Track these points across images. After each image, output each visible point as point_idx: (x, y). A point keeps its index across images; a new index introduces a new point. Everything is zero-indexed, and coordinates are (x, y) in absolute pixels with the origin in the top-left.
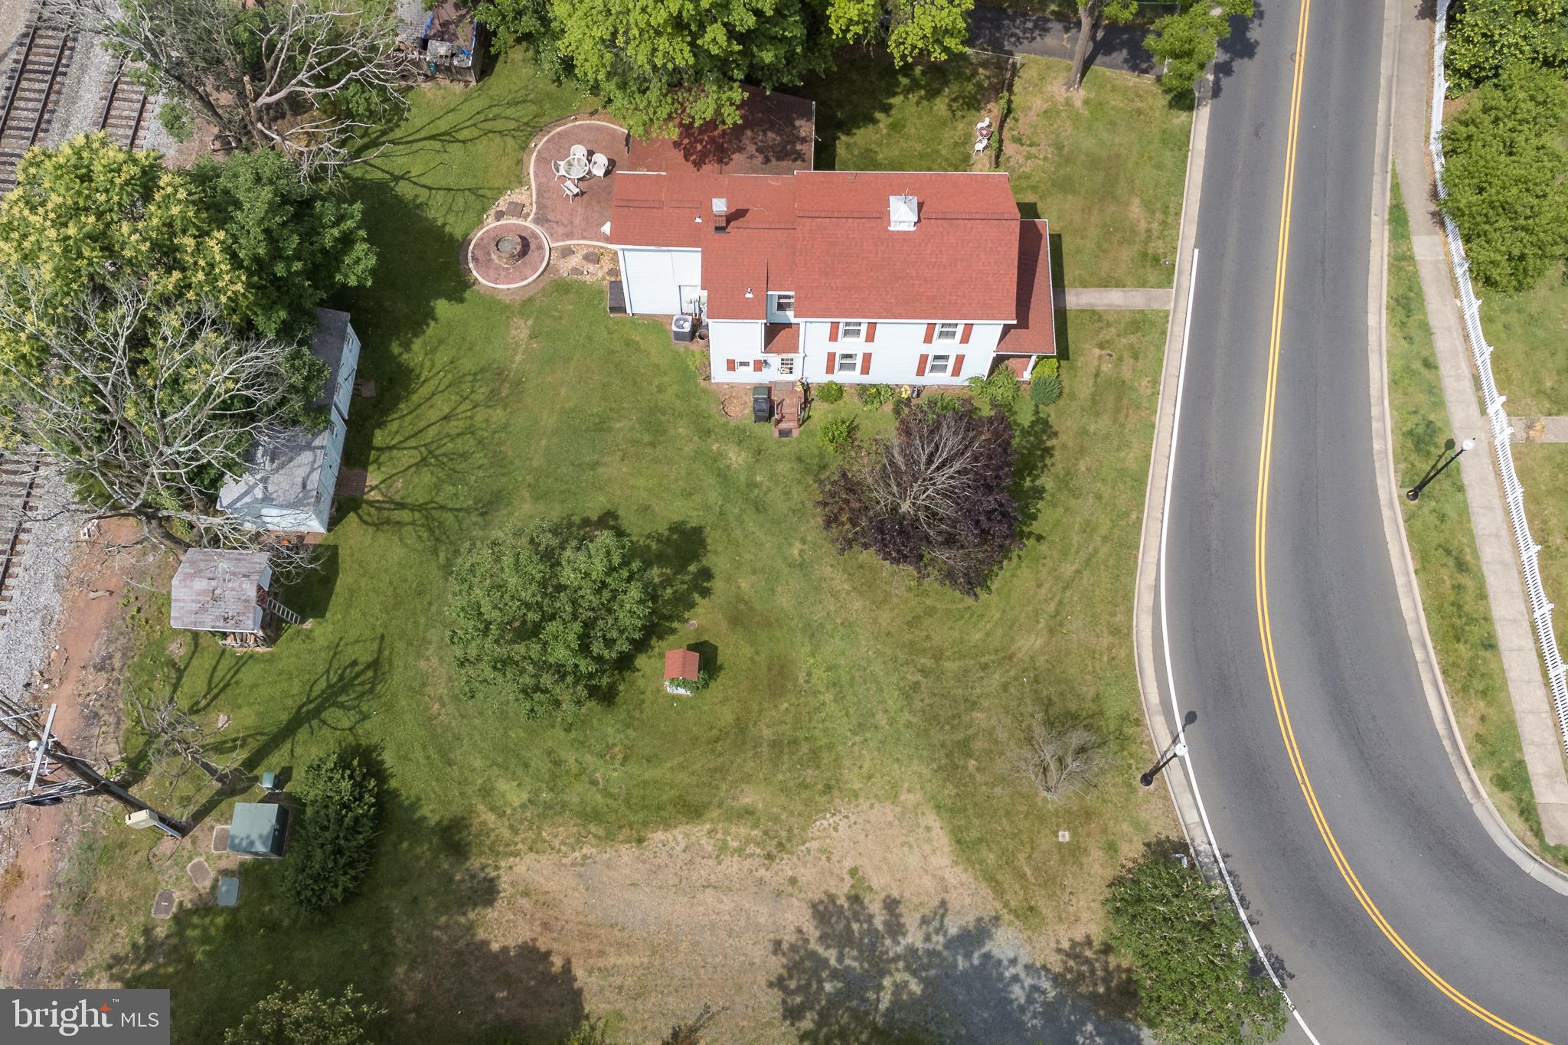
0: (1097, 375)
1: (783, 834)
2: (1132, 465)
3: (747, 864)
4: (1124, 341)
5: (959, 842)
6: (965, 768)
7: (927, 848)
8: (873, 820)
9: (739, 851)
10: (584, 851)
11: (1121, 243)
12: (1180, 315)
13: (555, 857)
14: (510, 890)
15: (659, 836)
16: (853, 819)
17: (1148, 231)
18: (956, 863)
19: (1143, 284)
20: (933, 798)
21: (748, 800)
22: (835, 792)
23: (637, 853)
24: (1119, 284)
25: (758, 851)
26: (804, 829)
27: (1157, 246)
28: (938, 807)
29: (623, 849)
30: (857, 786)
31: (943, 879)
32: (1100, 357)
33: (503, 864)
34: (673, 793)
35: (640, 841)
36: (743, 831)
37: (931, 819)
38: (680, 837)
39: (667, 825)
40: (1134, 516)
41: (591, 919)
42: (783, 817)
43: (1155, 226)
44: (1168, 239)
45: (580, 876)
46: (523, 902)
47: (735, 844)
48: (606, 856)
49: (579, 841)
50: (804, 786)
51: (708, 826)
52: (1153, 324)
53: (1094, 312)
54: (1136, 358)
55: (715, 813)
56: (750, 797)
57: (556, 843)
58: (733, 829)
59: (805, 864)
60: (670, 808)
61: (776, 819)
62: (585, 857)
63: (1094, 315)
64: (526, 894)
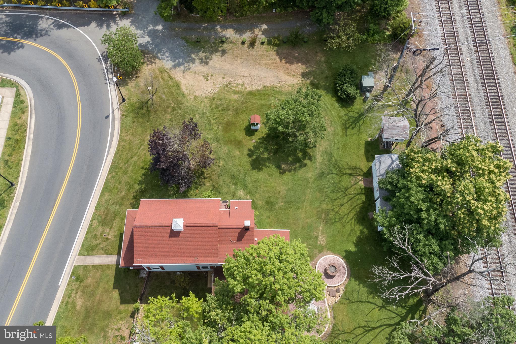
0: (111, 228)
1: (226, 88)
2: (107, 194)
3: (236, 82)
4: (98, 242)
5: (179, 86)
6: (175, 104)
7: (187, 85)
8: (202, 92)
9: (238, 84)
10: (279, 85)
11: (90, 286)
12: (74, 254)
13: (287, 83)
14: (298, 76)
15: (259, 88)
16: (207, 92)
17: (77, 293)
18: (180, 82)
19: (85, 267)
20: (185, 97)
21: (236, 96)
22: (211, 98)
23: (265, 84)
24: (94, 266)
25: (233, 85)
26: (220, 90)
27: (75, 286)
28: (183, 95)
29: (269, 85)
30: (206, 100)
31: (184, 78)
32: (108, 235)
33: (301, 81)
34: (256, 97)
35: (265, 87)
36: (237, 89)
37: (186, 92)
38: (254, 87)
39: (258, 90)
40: (110, 176)
41: (276, 70)
42: (226, 92)
43: (73, 295)
44: (70, 289)
45: (280, 79)
46: (294, 74)
47: (239, 86)
48: (273, 83)
49: (281, 87)
50: (220, 99)
51: (246, 90)
52: (86, 250)
53: (107, 254)
54: (96, 235)
55: (245, 93)
56: (235, 97)
57: (287, 86)
58: (240, 89)
59: (220, 82)
60: (257, 94)
61: (228, 92)
62: (279, 83)
63: (108, 253)
64: (293, 75)
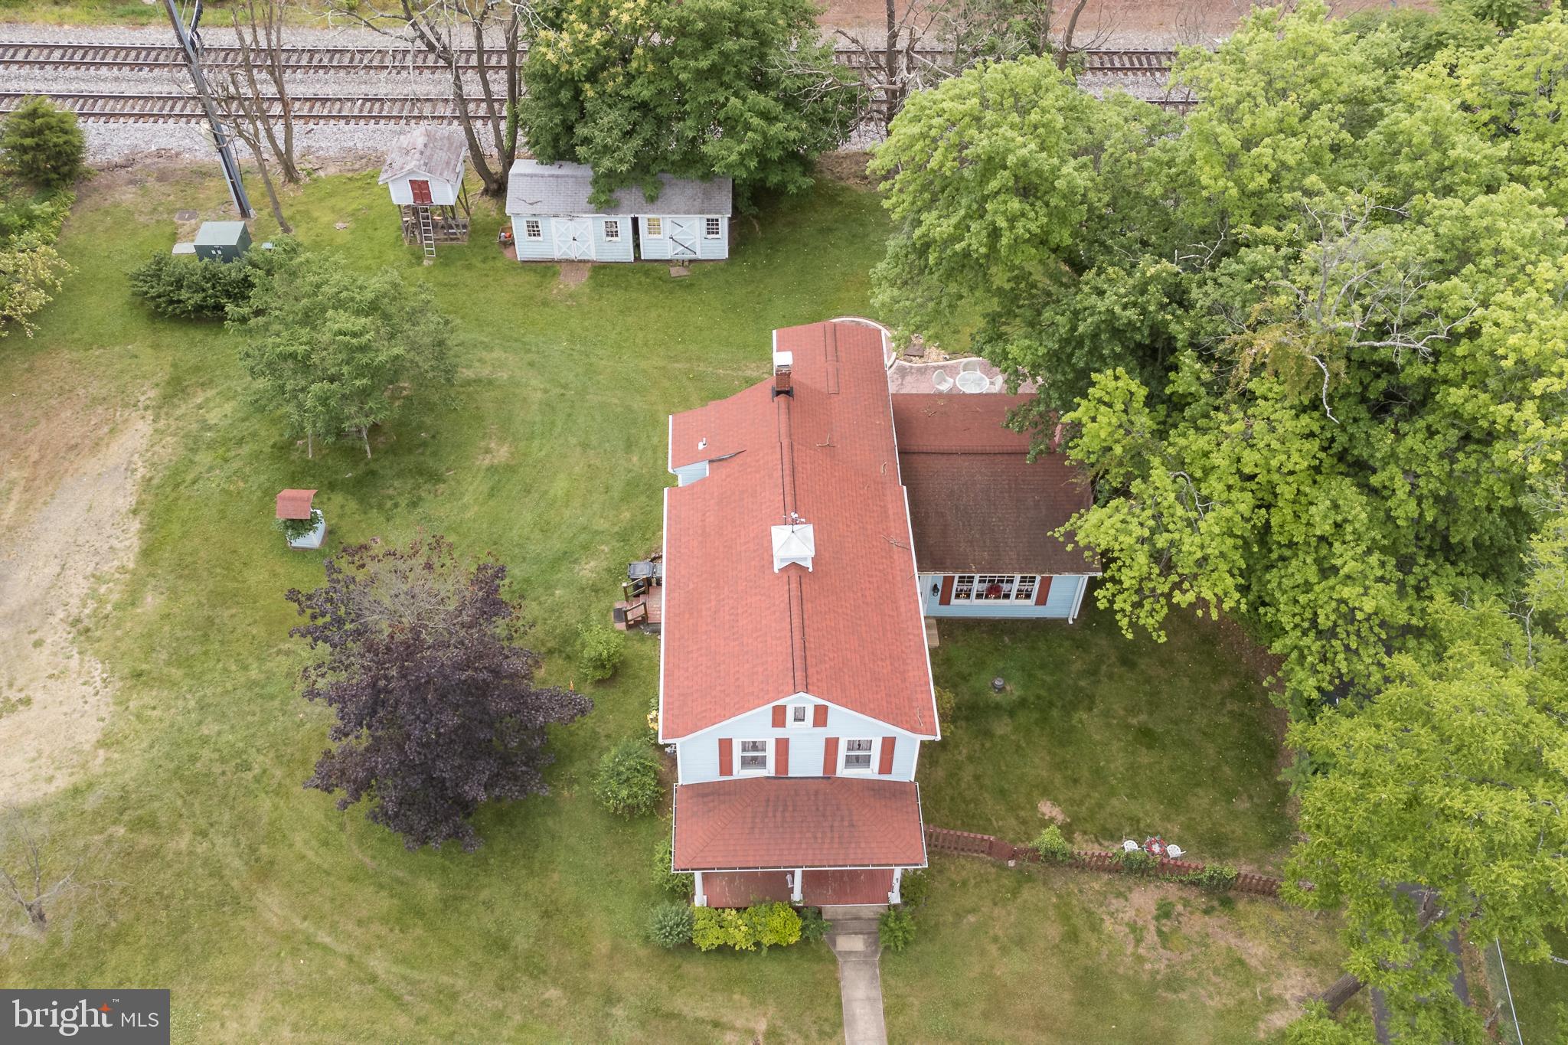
0: (718, 1024)
3: (74, 601)
6: (116, 822)
7: (23, 777)
8: (84, 720)
9: (92, 594)
10: (141, 469)
13: (142, 448)
14: (120, 419)
15: (135, 525)
16: (92, 699)
20: (91, 785)
22: (130, 682)
23: (124, 510)
25: (86, 611)
26: (97, 653)
29: (132, 498)
30: (132, 704)
33: (149, 412)
35: (135, 512)
36: (115, 596)
37: (62, 783)
38: (127, 543)
39: (146, 530)
41: (67, 479)
47: (102, 590)
48: (128, 486)
49: (153, 465)
50: (149, 650)
51: (131, 566)
53: (837, 1024)
55: (143, 570)
56: (152, 602)
57: (156, 448)
58: (120, 587)
59: (53, 654)
60: (163, 533)
61: (117, 625)
62: (134, 470)
63: (831, 1024)
